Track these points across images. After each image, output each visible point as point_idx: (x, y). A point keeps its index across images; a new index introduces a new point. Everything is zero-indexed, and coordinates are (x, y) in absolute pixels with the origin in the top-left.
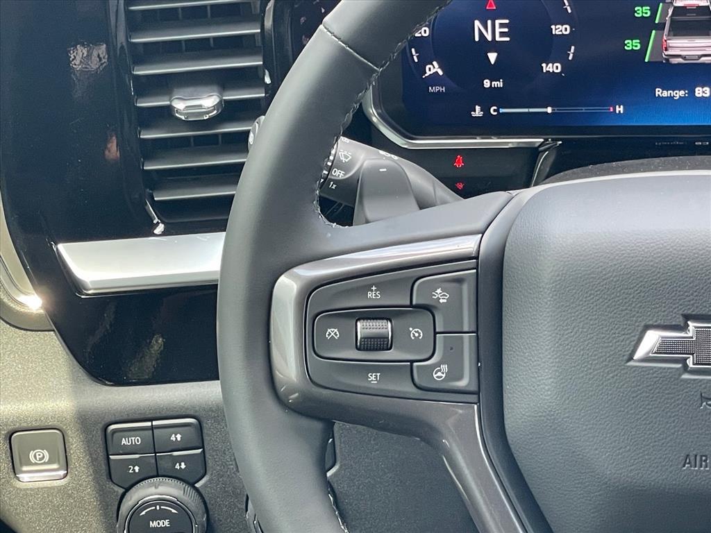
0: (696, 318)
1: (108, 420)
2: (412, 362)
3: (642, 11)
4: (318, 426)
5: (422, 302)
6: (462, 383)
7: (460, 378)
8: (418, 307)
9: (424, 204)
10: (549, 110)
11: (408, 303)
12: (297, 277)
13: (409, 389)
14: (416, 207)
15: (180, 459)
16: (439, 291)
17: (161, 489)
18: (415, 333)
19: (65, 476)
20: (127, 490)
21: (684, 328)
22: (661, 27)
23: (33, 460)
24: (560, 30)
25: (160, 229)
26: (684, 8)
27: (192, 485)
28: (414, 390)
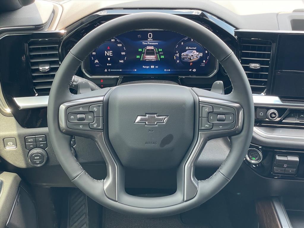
0: (148, 114)
1: (25, 136)
2: (89, 123)
3: (140, 50)
4: (69, 137)
5: (91, 110)
6: (100, 127)
7: (99, 126)
8: (90, 111)
9: (92, 90)
10: (121, 70)
11: (88, 111)
12: (65, 105)
13: (89, 129)
14: (91, 90)
15: (41, 144)
16: (95, 108)
17: (37, 150)
18: (90, 117)
19: (16, 148)
20: (30, 151)
21: (146, 116)
22: (144, 53)
23: (9, 144)
24: (123, 53)
25: (37, 95)
26: (149, 49)
27: (44, 149)
28: (90, 129)
